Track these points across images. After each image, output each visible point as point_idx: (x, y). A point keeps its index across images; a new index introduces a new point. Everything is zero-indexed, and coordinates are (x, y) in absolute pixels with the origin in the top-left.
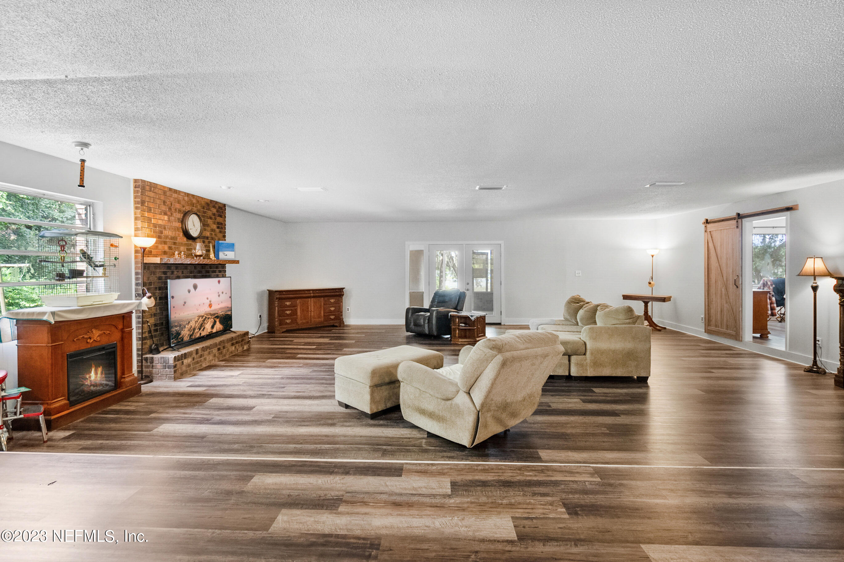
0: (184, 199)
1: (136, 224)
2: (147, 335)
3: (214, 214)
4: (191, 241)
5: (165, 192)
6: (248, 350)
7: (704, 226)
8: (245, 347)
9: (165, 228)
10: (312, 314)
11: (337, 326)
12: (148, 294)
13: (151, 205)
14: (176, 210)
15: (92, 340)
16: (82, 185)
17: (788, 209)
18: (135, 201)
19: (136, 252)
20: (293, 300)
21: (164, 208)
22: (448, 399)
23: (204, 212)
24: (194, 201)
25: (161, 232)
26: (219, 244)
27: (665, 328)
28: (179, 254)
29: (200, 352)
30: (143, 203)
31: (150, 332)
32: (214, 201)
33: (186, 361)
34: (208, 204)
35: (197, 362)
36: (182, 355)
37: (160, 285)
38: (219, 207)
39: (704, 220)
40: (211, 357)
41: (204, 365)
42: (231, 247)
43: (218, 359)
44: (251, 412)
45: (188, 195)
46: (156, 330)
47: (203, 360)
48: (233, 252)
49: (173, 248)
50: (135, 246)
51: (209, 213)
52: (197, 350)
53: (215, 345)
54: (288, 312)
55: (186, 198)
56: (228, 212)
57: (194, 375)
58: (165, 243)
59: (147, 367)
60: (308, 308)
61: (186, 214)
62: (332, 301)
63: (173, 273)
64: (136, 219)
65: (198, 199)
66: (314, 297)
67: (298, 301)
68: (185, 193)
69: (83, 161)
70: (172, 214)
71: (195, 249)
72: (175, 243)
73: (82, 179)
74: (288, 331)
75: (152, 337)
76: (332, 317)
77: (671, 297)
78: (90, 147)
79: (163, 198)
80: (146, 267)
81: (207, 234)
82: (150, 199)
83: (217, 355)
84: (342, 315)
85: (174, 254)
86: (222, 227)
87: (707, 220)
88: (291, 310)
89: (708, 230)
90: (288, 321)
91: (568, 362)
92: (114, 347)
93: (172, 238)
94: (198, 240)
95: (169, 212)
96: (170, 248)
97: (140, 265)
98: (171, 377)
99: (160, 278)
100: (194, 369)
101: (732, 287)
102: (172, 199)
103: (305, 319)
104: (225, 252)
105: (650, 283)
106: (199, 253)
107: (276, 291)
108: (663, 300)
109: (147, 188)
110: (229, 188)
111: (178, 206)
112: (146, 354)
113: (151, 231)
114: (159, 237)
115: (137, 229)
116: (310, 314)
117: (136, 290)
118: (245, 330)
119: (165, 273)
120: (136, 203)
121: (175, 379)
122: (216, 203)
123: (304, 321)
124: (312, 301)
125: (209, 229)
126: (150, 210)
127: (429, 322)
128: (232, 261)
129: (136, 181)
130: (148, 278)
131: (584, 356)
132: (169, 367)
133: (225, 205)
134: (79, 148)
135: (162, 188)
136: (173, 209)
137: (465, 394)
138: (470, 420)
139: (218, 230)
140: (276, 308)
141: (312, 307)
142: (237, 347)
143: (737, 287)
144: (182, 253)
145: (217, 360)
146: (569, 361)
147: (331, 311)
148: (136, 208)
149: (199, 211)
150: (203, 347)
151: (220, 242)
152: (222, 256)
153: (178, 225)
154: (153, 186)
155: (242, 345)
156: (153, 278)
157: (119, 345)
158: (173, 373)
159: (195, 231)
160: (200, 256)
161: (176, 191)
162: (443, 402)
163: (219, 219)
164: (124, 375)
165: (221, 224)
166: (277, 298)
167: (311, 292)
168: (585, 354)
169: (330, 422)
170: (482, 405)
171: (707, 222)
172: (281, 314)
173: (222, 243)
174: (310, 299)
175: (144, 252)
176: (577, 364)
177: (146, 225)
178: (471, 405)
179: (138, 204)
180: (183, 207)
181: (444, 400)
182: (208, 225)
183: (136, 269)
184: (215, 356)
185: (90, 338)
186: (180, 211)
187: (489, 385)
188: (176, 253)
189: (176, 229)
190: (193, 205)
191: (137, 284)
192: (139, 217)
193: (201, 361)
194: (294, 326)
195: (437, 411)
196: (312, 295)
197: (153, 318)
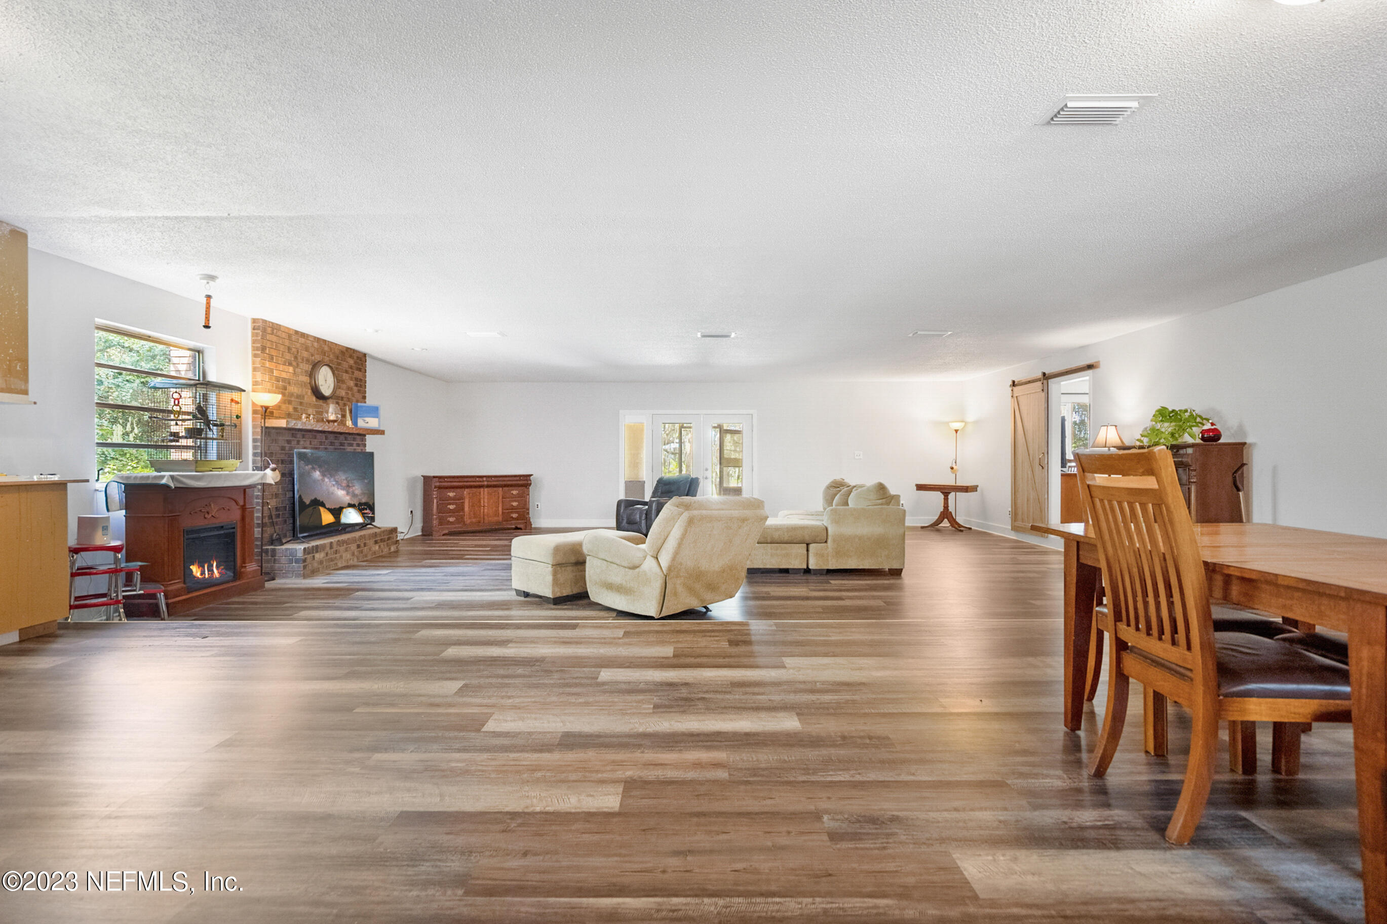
0: (313, 346)
1: (254, 376)
2: (266, 520)
3: (351, 367)
4: (321, 401)
5: (290, 336)
6: (397, 552)
7: (1010, 389)
8: (393, 549)
9: (289, 383)
10: (486, 510)
11: (520, 529)
12: (272, 466)
13: (274, 353)
14: (303, 360)
15: (210, 515)
16: (207, 327)
17: (1090, 367)
18: (253, 347)
19: (255, 412)
20: (458, 490)
21: (288, 356)
22: (634, 567)
23: (339, 364)
24: (326, 348)
25: (285, 389)
26: (357, 407)
27: (970, 529)
28: (307, 418)
29: (335, 546)
30: (263, 349)
31: (270, 517)
32: (351, 349)
33: (319, 556)
34: (343, 353)
35: (332, 560)
36: (313, 547)
37: (283, 457)
38: (358, 358)
39: (1011, 383)
40: (349, 556)
41: (340, 565)
42: (374, 411)
43: (358, 559)
44: (409, 601)
45: (318, 340)
46: (278, 516)
47: (338, 558)
48: (377, 419)
49: (299, 409)
50: (254, 404)
51: (345, 365)
52: (331, 543)
53: (354, 540)
54: (451, 507)
55: (316, 344)
56: (369, 364)
57: (329, 574)
58: (290, 402)
59: (268, 561)
60: (480, 501)
61: (316, 366)
62: (515, 492)
63: (298, 442)
64: (255, 369)
65: (331, 345)
66: (488, 486)
67: (466, 492)
68: (315, 338)
69: (209, 297)
70: (298, 365)
71: (327, 412)
72: (301, 404)
73: (207, 318)
74: (450, 534)
75: (273, 524)
76: (515, 515)
77: (977, 486)
78: (217, 281)
79: (287, 343)
80: (268, 432)
81: (342, 393)
82: (272, 345)
83: (356, 553)
84: (528, 513)
85: (301, 418)
86: (361, 384)
87: (1014, 382)
88: (456, 504)
89: (1015, 396)
90: (451, 519)
91: (806, 552)
92: (234, 528)
93: (298, 397)
94: (330, 401)
95: (294, 361)
96: (295, 409)
97: (259, 430)
98: (300, 574)
99: (283, 448)
100: (328, 567)
101: (1037, 468)
102: (298, 345)
103: (475, 517)
104: (366, 419)
105: (952, 468)
106: (332, 417)
107: (434, 477)
108: (966, 489)
109: (269, 330)
110: (377, 331)
111: (305, 354)
112: (266, 545)
113: (273, 387)
114: (283, 394)
115: (255, 383)
116: (482, 511)
117: (254, 462)
118: (393, 525)
119: (289, 442)
120: (254, 349)
121: (305, 577)
122: (354, 351)
123: (474, 520)
124: (486, 493)
125: (344, 386)
126: (272, 359)
127: (646, 518)
128: (375, 430)
129: (254, 321)
130: (269, 447)
131: (825, 544)
132: (297, 561)
133: (365, 355)
134: (205, 281)
135: (286, 331)
136: (299, 358)
137: (652, 559)
138: (657, 585)
139: (355, 389)
140: (435, 501)
141: (486, 501)
142: (382, 546)
143: (1043, 468)
144: (312, 416)
145: (355, 559)
146: (808, 550)
147: (513, 508)
148: (255, 356)
149: (331, 361)
150: (338, 541)
151: (359, 404)
152: (361, 423)
153: (306, 379)
154: (275, 328)
155: (388, 545)
156: (275, 448)
157: (239, 525)
158: (302, 569)
159: (327, 388)
160: (334, 421)
161: (303, 335)
162: (631, 571)
163: (357, 374)
164: (245, 563)
165: (361, 380)
166: (435, 487)
167: (485, 479)
168: (826, 542)
169: (505, 607)
170: (670, 569)
171: (1014, 384)
172: (442, 509)
173: (362, 407)
174: (482, 489)
175: (266, 412)
176: (816, 554)
177: (267, 378)
178: (658, 570)
179: (257, 350)
180: (312, 355)
181: (630, 568)
182: (343, 382)
183: (254, 433)
184: (353, 554)
185: (208, 513)
186: (308, 360)
187: (676, 546)
188: (304, 416)
189: (302, 385)
190: (324, 353)
191: (255, 455)
192: (258, 368)
193: (336, 558)
194: (458, 527)
195: (624, 583)
196: (486, 483)
197: (275, 500)
